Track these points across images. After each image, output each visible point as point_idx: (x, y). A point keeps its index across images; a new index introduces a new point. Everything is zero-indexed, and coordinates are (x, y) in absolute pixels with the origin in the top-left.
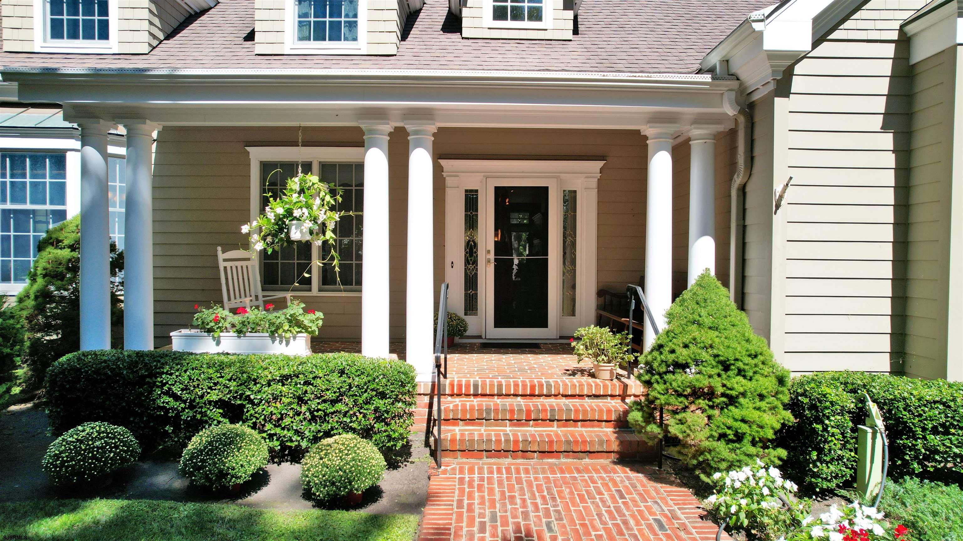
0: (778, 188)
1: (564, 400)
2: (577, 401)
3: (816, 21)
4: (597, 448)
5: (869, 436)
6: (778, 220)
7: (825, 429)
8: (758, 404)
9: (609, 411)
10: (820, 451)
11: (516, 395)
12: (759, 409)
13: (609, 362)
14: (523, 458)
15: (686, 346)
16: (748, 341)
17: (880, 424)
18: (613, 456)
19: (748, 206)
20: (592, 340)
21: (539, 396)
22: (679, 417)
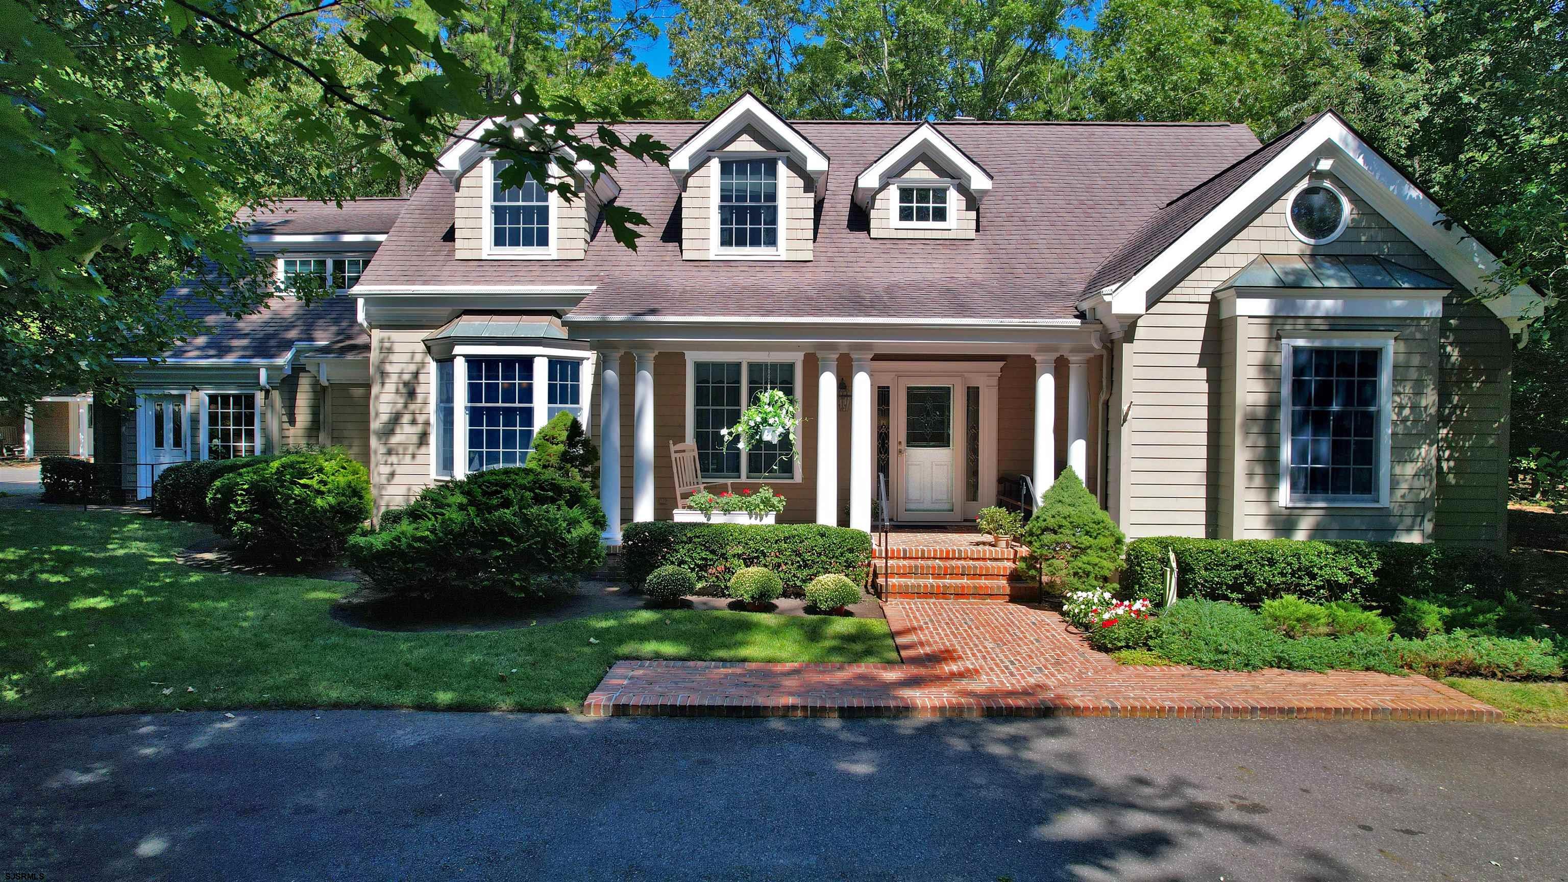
0: (1125, 408)
1: (971, 562)
2: (982, 563)
3: (1149, 293)
4: (996, 592)
5: (1168, 573)
6: (1125, 429)
7: (1142, 570)
8: (1100, 554)
9: (1005, 568)
10: (1141, 586)
11: (935, 558)
12: (1101, 557)
13: (1006, 534)
14: (943, 598)
15: (1053, 517)
16: (1094, 513)
17: (1174, 565)
18: (1007, 598)
19: (1110, 416)
20: (992, 517)
21: (953, 559)
22: (1048, 562)
